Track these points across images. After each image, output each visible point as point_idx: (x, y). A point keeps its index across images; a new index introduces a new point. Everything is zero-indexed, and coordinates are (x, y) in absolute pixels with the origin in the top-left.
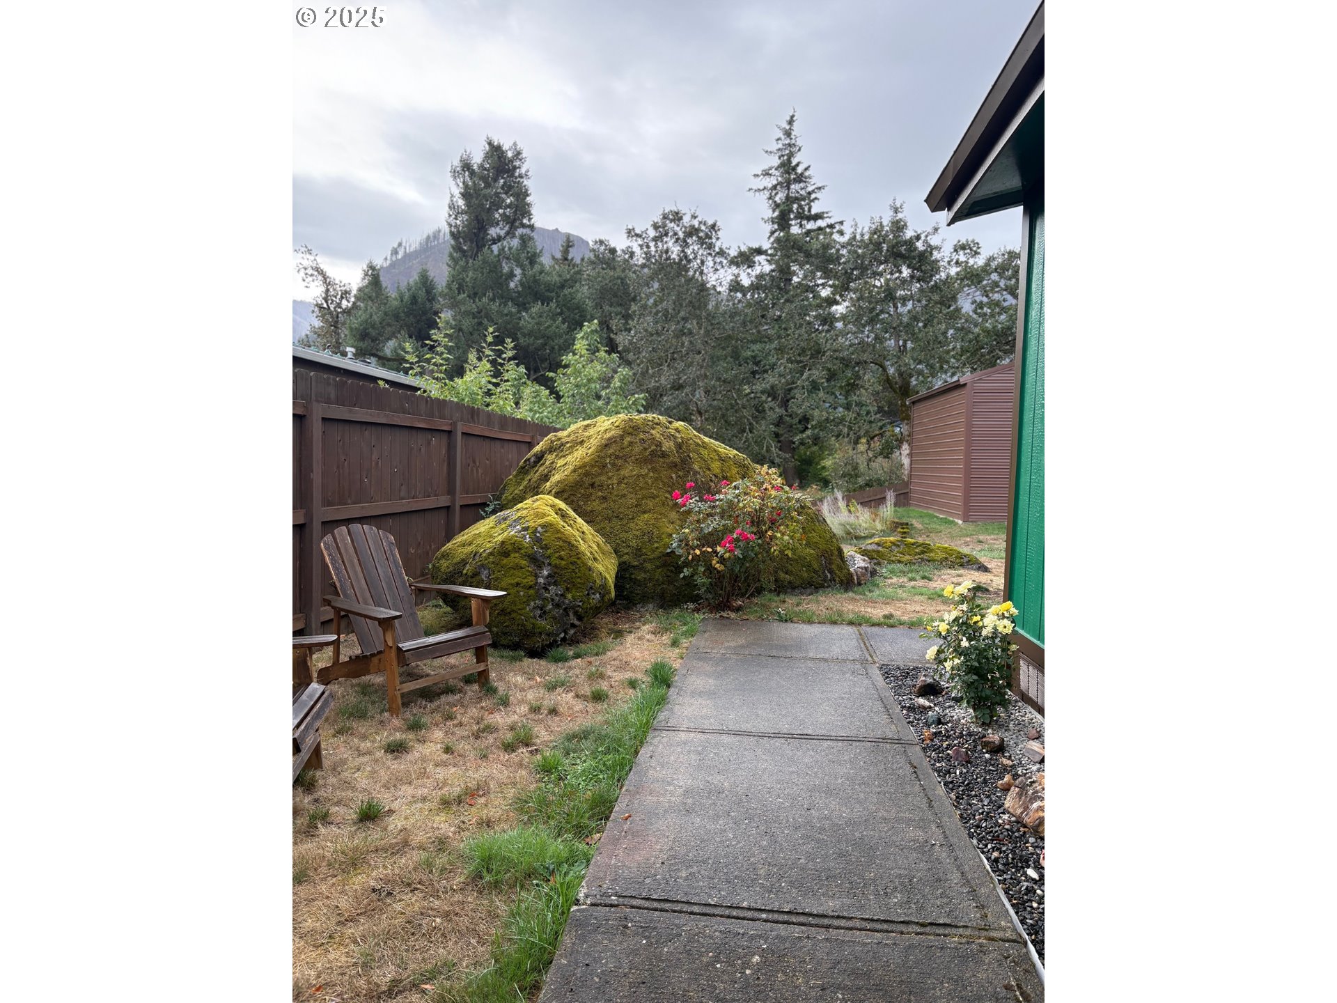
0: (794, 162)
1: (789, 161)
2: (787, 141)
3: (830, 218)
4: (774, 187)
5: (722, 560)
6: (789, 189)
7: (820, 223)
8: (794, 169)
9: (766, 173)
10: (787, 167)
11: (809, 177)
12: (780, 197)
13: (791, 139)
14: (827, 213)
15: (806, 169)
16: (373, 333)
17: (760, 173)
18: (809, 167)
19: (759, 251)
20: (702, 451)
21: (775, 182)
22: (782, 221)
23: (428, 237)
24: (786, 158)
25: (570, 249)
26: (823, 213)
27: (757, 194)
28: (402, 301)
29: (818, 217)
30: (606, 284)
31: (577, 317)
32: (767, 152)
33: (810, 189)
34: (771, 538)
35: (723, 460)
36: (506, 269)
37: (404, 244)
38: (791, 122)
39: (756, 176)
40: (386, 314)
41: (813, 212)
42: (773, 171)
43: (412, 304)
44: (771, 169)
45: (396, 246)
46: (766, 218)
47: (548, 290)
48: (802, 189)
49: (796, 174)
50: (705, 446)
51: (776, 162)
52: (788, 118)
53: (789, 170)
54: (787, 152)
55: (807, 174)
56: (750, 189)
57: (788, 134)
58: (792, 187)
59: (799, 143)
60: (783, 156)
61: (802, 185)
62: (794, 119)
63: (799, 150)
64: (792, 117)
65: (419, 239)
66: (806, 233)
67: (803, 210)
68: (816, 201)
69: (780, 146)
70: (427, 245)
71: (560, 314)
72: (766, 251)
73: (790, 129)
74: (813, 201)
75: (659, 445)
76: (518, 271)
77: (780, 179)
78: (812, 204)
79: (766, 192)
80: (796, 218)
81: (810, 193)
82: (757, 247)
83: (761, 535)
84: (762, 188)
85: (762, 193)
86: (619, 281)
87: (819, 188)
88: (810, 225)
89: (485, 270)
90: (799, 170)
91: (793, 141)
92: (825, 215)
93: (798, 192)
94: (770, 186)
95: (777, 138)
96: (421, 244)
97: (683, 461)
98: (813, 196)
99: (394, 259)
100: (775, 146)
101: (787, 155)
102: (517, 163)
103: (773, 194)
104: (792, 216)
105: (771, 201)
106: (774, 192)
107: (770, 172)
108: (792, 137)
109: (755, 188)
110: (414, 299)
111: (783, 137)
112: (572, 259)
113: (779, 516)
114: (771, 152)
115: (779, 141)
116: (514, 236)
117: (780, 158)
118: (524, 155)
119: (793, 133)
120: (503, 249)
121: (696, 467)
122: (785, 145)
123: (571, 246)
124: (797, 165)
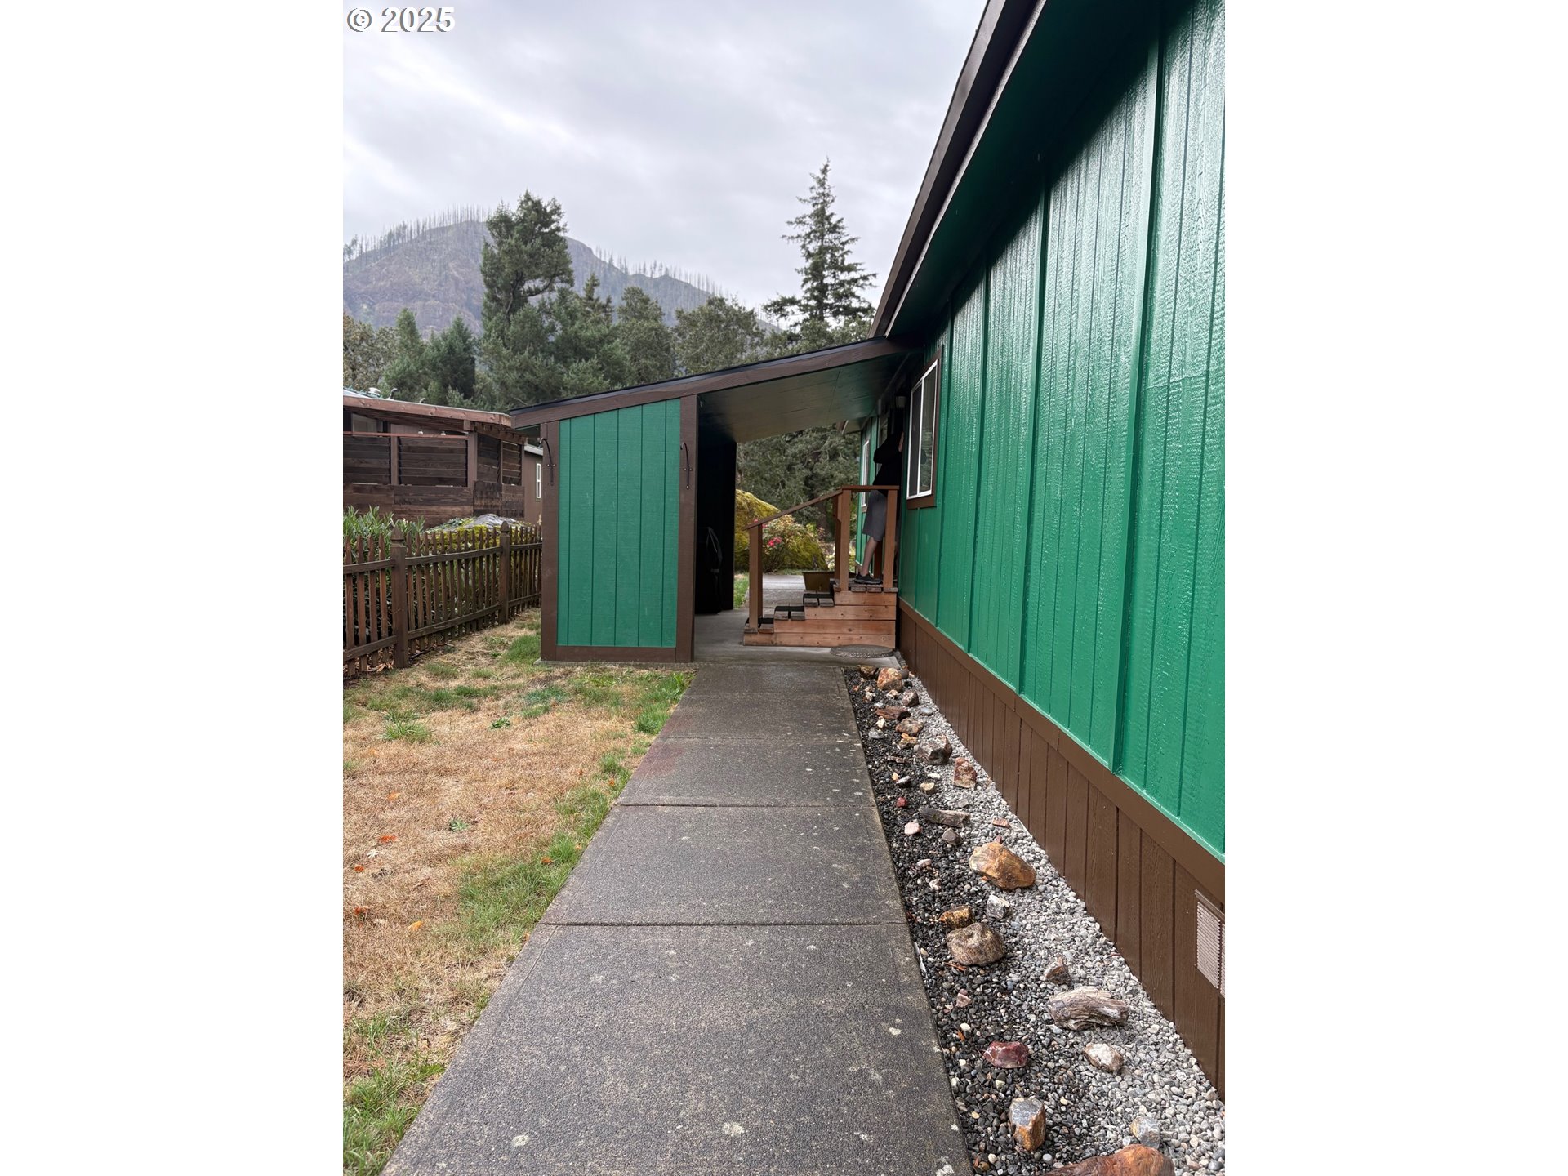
0: (828, 213)
1: (823, 210)
2: (821, 190)
3: (863, 270)
4: (808, 235)
5: (769, 551)
6: (822, 239)
7: (853, 275)
8: (828, 218)
9: (800, 222)
10: (821, 216)
11: (843, 228)
12: (813, 246)
13: (825, 188)
14: (860, 264)
15: (840, 221)
16: (409, 382)
17: (793, 220)
18: (842, 219)
19: (793, 302)
20: (759, 506)
21: (808, 231)
22: (816, 272)
23: (390, 235)
24: (819, 206)
25: (595, 288)
26: (857, 264)
27: (790, 240)
28: (439, 350)
29: (850, 269)
30: (642, 337)
31: (617, 372)
32: (800, 200)
33: (844, 239)
34: (789, 542)
35: (768, 511)
36: (546, 323)
37: (359, 242)
38: (824, 171)
39: (790, 223)
40: (423, 364)
41: (846, 263)
42: (807, 220)
43: (449, 353)
44: (804, 217)
45: (349, 243)
46: (800, 269)
47: (588, 346)
48: (835, 239)
49: (830, 224)
50: (760, 504)
51: (810, 210)
52: (822, 167)
53: (823, 221)
54: (821, 201)
55: (840, 225)
56: (784, 236)
57: (822, 183)
58: (826, 237)
59: (833, 192)
60: (817, 204)
61: (836, 235)
62: (828, 168)
63: (833, 201)
64: (826, 166)
65: (378, 237)
66: (838, 284)
67: (837, 260)
68: (849, 254)
69: (814, 195)
70: (389, 244)
71: (601, 369)
72: (800, 301)
73: (824, 179)
74: (846, 253)
75: (740, 504)
76: (559, 327)
77: (814, 228)
78: (845, 256)
79: (799, 239)
80: (829, 268)
81: (843, 244)
82: (791, 297)
83: (784, 541)
84: (795, 235)
85: (795, 240)
86: (654, 332)
87: (853, 240)
88: (844, 276)
89: (526, 325)
90: (834, 220)
91: (827, 191)
92: (859, 267)
93: (831, 242)
94: (803, 234)
95: (811, 186)
96: (381, 242)
97: (751, 511)
98: (847, 247)
99: (347, 259)
100: (809, 195)
101: (822, 203)
102: (554, 217)
103: (807, 243)
104: (826, 266)
105: (804, 251)
106: (808, 240)
107: (804, 220)
108: (826, 186)
109: (789, 235)
110: (451, 349)
111: (817, 186)
112: (597, 300)
113: (792, 533)
114: (805, 201)
115: (813, 190)
116: (552, 290)
117: (814, 206)
118: (562, 211)
119: (827, 183)
120: (544, 304)
121: (756, 513)
122: (819, 194)
123: (596, 285)
124: (832, 215)
